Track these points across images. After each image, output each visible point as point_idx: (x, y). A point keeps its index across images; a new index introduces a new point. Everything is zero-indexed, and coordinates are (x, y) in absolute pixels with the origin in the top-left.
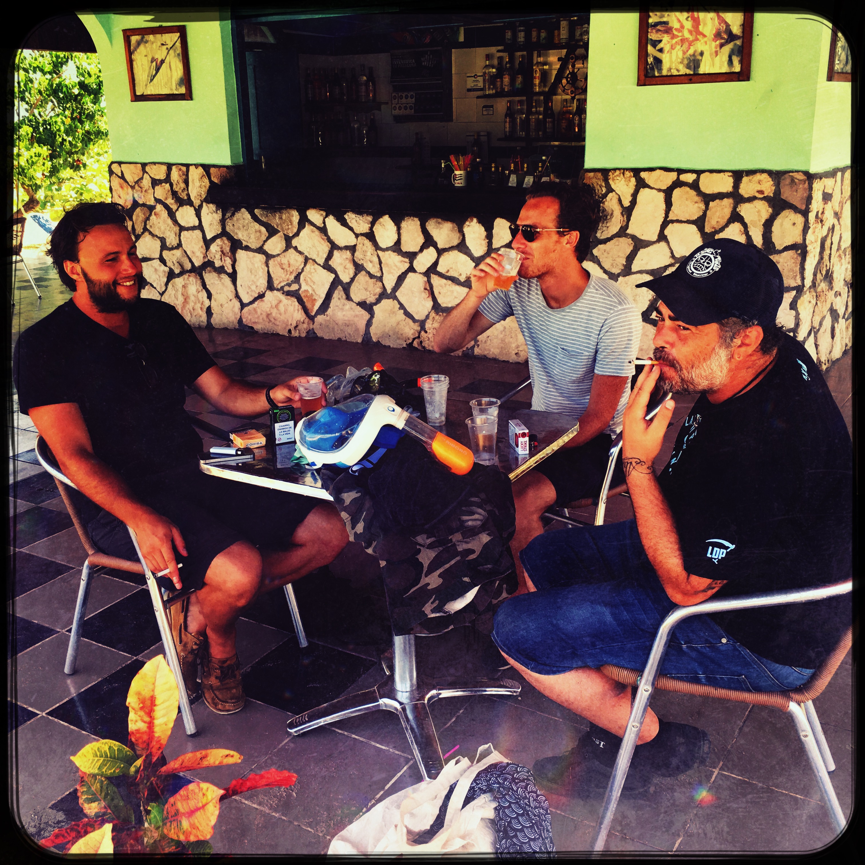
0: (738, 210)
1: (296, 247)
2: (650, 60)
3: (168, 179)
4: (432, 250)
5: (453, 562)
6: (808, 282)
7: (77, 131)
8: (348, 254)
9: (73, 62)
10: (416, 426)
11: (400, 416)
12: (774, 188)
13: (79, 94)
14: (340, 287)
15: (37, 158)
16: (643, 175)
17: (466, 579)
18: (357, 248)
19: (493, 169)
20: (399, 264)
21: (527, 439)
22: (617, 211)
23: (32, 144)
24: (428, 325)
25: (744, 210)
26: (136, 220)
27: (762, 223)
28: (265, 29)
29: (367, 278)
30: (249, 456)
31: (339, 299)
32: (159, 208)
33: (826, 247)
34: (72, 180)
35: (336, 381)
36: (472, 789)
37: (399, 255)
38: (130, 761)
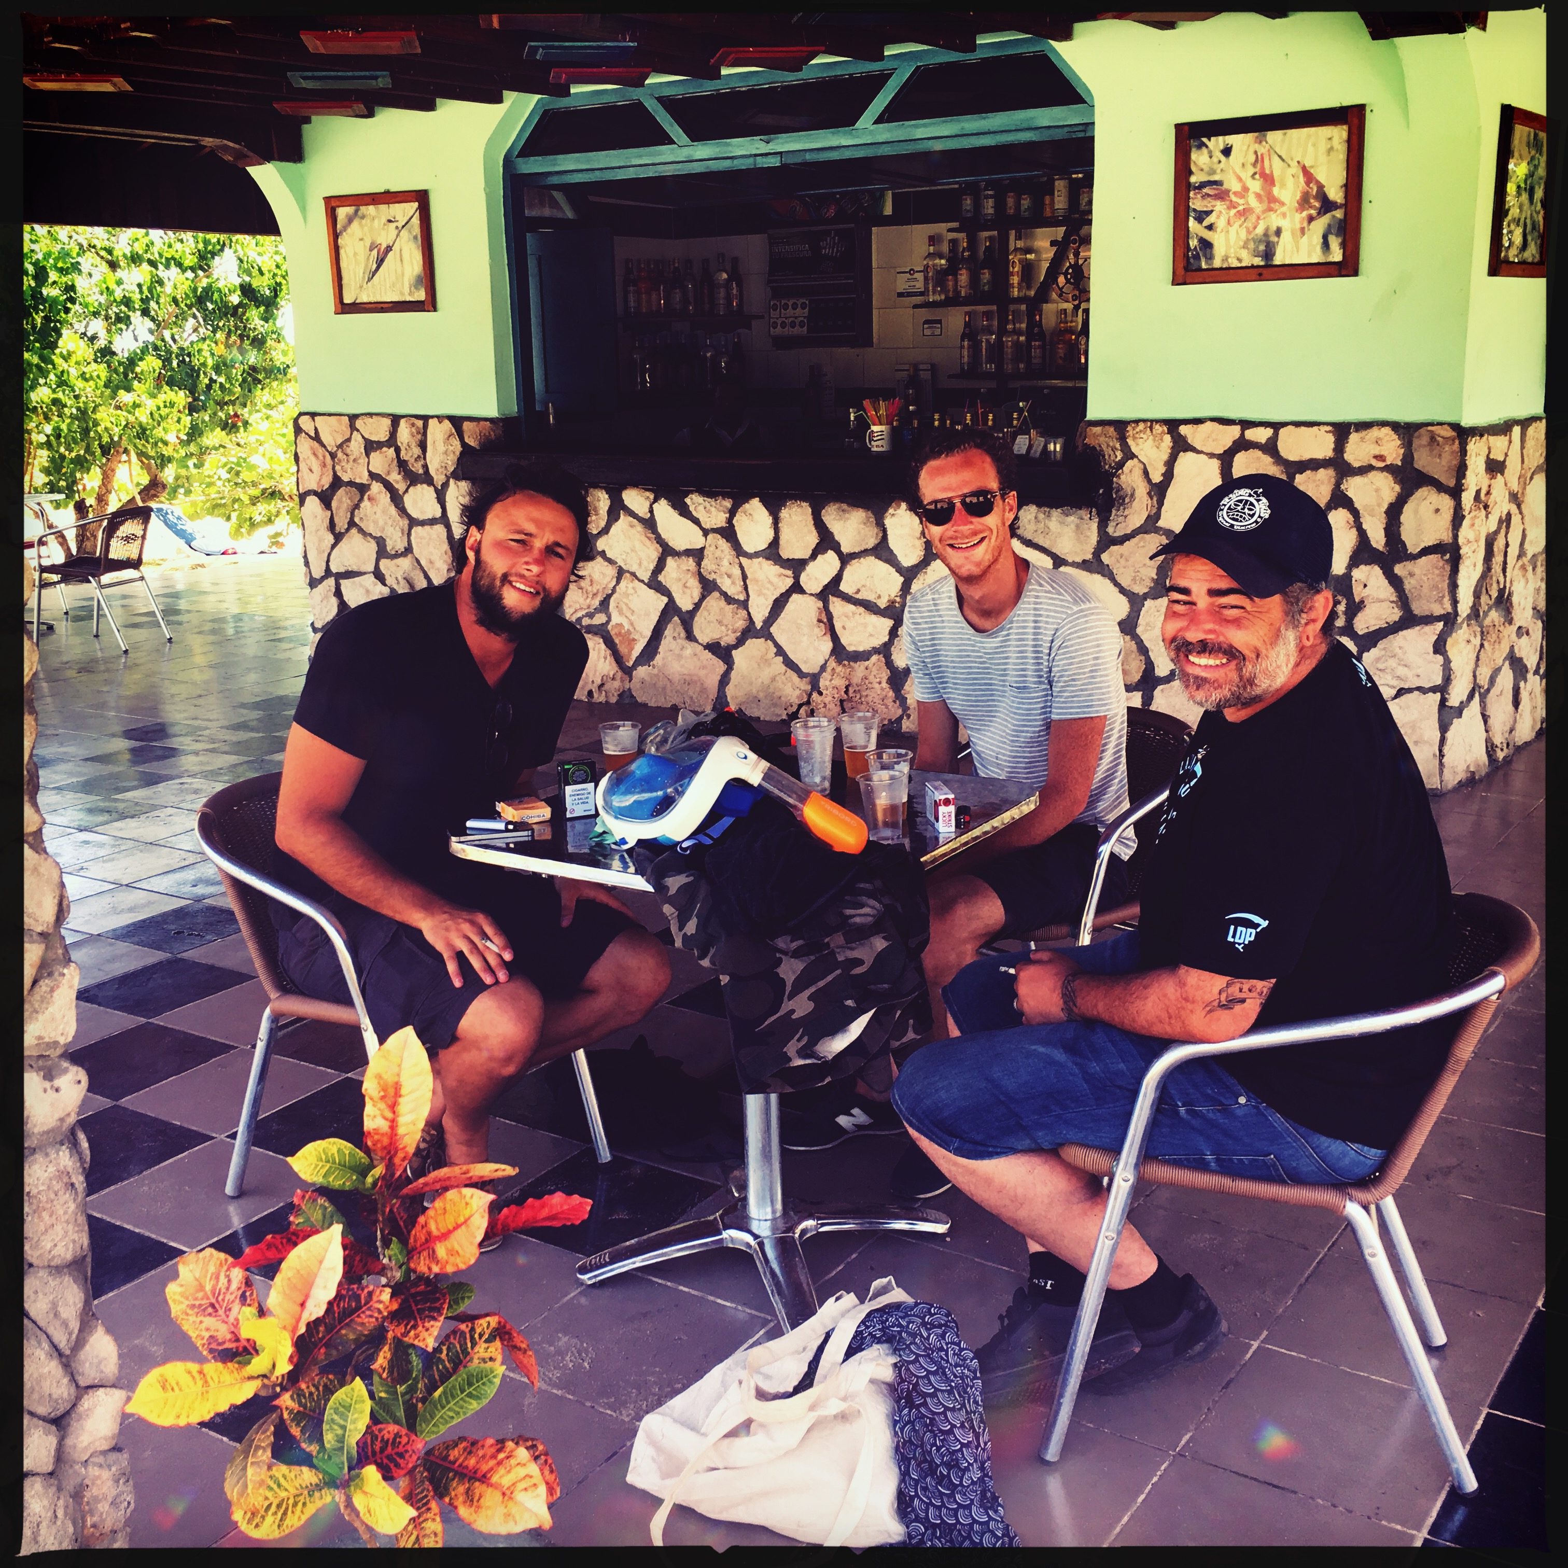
0: (1342, 487)
1: (604, 551)
2: (1193, 243)
3: (392, 441)
4: (831, 555)
5: (830, 978)
6: (1464, 608)
7: (233, 367)
8: (690, 563)
9: (232, 251)
10: (780, 782)
11: (756, 765)
12: (1402, 451)
13: (241, 305)
14: (676, 618)
15: (167, 410)
16: (1184, 430)
17: (849, 1003)
18: (706, 552)
19: (936, 423)
20: (775, 580)
21: (952, 808)
22: (1142, 489)
23: (158, 387)
24: (823, 683)
25: (1354, 487)
26: (338, 508)
27: (1384, 510)
28: (558, 196)
29: (723, 603)
30: (525, 833)
31: (674, 638)
32: (376, 487)
33: (1495, 549)
34: (222, 450)
35: (661, 731)
36: (858, 1334)
37: (776, 564)
38: (363, 1172)
